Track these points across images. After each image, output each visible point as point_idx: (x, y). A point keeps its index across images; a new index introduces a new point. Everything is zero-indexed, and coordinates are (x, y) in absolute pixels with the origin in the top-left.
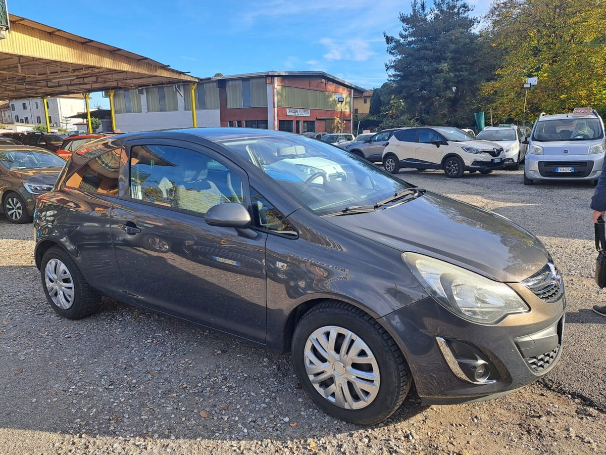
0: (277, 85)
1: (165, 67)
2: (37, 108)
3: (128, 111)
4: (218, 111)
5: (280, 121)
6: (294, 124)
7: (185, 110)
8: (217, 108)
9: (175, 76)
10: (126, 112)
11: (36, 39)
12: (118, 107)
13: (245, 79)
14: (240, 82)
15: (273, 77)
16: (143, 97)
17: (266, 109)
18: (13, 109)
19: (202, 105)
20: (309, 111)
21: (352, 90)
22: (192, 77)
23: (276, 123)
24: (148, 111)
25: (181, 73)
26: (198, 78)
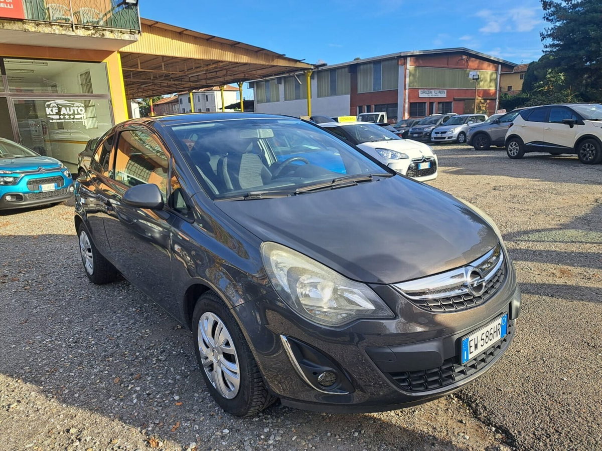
0: (410, 66)
1: (281, 57)
2: (199, 101)
3: (268, 101)
4: (349, 96)
5: (410, 103)
6: (427, 106)
7: (318, 97)
8: (347, 94)
9: (292, 65)
10: (267, 102)
11: (169, 39)
12: (260, 98)
13: (377, 62)
14: (372, 65)
15: (405, 57)
16: (281, 87)
17: (395, 92)
18: (181, 103)
19: (334, 91)
20: (446, 91)
21: (500, 66)
22: (308, 64)
23: (407, 106)
24: (285, 100)
25: (296, 61)
26: (314, 65)
